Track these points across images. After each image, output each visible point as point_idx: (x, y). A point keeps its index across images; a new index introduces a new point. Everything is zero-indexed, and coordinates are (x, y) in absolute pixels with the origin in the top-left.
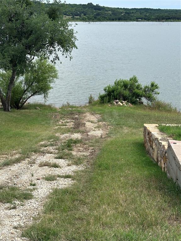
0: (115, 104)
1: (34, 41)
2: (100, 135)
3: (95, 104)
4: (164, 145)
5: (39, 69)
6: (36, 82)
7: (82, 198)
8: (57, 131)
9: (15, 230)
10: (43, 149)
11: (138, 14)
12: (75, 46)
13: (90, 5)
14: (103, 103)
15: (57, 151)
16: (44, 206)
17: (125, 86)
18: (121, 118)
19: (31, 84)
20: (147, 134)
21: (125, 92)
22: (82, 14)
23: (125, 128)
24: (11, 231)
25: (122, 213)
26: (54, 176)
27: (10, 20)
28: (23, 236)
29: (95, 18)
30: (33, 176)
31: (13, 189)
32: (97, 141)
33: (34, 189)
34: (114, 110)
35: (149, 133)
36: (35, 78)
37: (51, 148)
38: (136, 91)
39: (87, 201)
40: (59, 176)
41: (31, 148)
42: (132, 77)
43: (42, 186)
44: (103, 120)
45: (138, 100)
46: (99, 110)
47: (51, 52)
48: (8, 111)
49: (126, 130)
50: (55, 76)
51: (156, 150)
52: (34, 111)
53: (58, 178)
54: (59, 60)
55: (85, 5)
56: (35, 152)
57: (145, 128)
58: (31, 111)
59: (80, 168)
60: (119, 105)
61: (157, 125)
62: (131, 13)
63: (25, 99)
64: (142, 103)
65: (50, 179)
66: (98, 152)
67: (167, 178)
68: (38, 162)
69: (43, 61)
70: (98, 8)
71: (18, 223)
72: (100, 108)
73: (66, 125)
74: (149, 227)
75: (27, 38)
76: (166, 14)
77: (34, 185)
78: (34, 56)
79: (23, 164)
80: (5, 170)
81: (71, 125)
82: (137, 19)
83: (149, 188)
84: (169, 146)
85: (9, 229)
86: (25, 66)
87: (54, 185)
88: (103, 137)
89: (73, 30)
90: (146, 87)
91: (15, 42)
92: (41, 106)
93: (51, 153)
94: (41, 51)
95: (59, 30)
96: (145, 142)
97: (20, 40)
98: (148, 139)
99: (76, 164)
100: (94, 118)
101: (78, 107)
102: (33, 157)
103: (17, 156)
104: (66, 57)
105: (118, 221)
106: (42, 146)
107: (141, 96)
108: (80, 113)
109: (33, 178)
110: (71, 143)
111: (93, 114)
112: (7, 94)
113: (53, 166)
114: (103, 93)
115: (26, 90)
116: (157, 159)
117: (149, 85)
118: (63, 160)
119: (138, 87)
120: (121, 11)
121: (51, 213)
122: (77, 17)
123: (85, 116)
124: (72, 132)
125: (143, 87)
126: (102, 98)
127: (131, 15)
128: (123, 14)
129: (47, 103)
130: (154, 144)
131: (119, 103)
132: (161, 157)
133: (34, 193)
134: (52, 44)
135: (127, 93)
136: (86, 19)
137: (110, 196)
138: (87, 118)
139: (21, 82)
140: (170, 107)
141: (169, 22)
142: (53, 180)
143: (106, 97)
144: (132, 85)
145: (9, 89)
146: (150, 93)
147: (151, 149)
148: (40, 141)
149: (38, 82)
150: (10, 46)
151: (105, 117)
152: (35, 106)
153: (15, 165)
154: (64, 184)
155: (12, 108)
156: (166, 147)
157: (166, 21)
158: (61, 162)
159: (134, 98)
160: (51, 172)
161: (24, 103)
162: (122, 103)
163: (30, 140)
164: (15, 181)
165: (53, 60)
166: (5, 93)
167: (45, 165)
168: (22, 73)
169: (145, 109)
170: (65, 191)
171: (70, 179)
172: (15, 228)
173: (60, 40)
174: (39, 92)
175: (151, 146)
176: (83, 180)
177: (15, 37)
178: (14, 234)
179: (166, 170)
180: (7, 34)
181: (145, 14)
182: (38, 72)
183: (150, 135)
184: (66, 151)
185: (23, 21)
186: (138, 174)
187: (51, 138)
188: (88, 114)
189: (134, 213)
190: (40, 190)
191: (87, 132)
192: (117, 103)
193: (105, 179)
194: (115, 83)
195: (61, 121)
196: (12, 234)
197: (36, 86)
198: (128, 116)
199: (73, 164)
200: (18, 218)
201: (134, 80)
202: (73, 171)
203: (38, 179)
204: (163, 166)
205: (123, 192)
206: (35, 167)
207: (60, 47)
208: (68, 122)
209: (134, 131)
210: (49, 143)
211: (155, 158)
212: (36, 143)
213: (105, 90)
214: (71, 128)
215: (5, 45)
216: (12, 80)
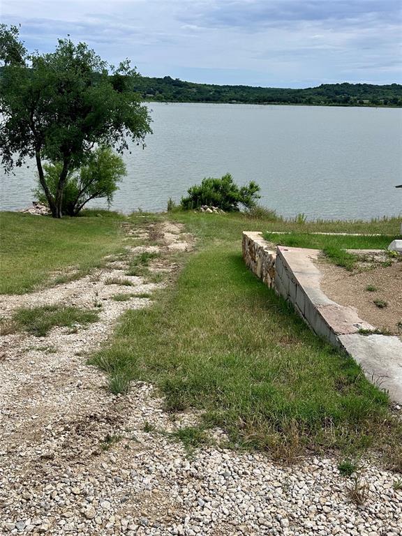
0: (203, 210)
1: (94, 120)
2: (184, 248)
3: (176, 211)
4: (271, 255)
5: (101, 161)
6: (96, 180)
7: (165, 320)
8: (126, 243)
9: (78, 357)
10: (108, 264)
11: (232, 94)
12: (149, 129)
13: (167, 79)
14: (187, 209)
15: (128, 267)
16: (114, 330)
17: (216, 186)
18: (211, 229)
19: (90, 182)
20: (247, 244)
21: (216, 194)
22: (157, 92)
23: (217, 240)
24: (73, 358)
25: (219, 336)
26: (126, 295)
27: (60, 91)
28: (88, 363)
29: (175, 97)
30: (97, 295)
31: (71, 310)
32: (180, 255)
33: (100, 311)
34: (202, 219)
35: (250, 242)
36: (94, 174)
37: (120, 263)
38: (230, 193)
39: (172, 323)
40: (132, 296)
41: (93, 262)
42: (224, 175)
43: (110, 307)
44: (188, 230)
45: (233, 205)
46: (182, 218)
47: (116, 138)
48: (59, 217)
49: (218, 242)
50: (123, 172)
51: (259, 263)
52: (95, 218)
53: (131, 298)
54: (127, 148)
55: (161, 79)
56: (98, 267)
57: (245, 237)
58: (90, 218)
59: (160, 286)
60: (208, 212)
61: (261, 233)
62: (222, 92)
63: (81, 203)
64: (238, 210)
65: (120, 298)
66: (182, 268)
67: (275, 296)
68: (104, 279)
69: (105, 151)
70: (177, 83)
71: (81, 349)
72: (183, 215)
73: (138, 237)
74: (255, 350)
75: (84, 117)
76: (269, 95)
77: (100, 306)
78: (94, 142)
79: (83, 282)
80: (59, 288)
81: (145, 236)
82: (230, 100)
83: (252, 307)
84: (279, 254)
85: (69, 356)
86: (82, 156)
87: (126, 305)
88: (188, 250)
89: (146, 107)
90: (243, 189)
91: (67, 122)
92: (104, 212)
93: (121, 269)
94: (104, 136)
95: (128, 107)
96: (245, 255)
97: (74, 119)
98: (248, 250)
99: (155, 281)
100: (175, 228)
101: (153, 215)
102: (97, 274)
103: (74, 272)
104: (138, 144)
105: (215, 345)
106: (108, 260)
107: (237, 201)
108: (156, 221)
109: (98, 298)
110: (147, 257)
111: (173, 223)
112: (57, 195)
113: (123, 284)
114: (187, 196)
115: (83, 190)
116: (262, 274)
117: (247, 186)
118: (137, 278)
119: (233, 189)
120: (209, 88)
121: (124, 337)
122: (149, 95)
123: (163, 226)
124: (147, 245)
125: (239, 188)
126: (185, 202)
127: (222, 94)
128: (211, 93)
129: (112, 209)
130: (257, 255)
131: (208, 209)
132: (266, 270)
133: (100, 315)
134: (118, 127)
135: (218, 196)
136: (162, 98)
137: (202, 317)
138: (166, 228)
139: (76, 180)
140: (274, 216)
141: (273, 106)
142: (125, 300)
143: (191, 201)
144: (225, 186)
145: (59, 188)
146: (249, 197)
147: (252, 262)
148: (104, 256)
149: (99, 179)
150: (60, 127)
151: (190, 226)
152: (95, 213)
153: (73, 282)
154: (139, 304)
155: (63, 214)
156: (274, 257)
157: (268, 104)
158: (134, 279)
159: (228, 203)
160: (121, 291)
161: (80, 208)
162: (212, 209)
163: (91, 254)
164: (74, 301)
165: (119, 149)
166: (53, 193)
167: (113, 283)
168: (78, 166)
169: (242, 218)
170: (142, 313)
171: (148, 299)
172: (78, 354)
173: (129, 120)
174: (100, 193)
175: (253, 259)
176: (165, 300)
177: (67, 115)
178: (76, 362)
179: (273, 286)
180: (56, 111)
181: (241, 93)
182: (99, 166)
183: (252, 244)
184: (140, 267)
185: (78, 93)
186: (237, 292)
187: (118, 252)
188: (167, 223)
189: (235, 335)
190: (108, 312)
191: (166, 245)
192: (205, 209)
193: (194, 298)
194: (203, 183)
195: (132, 231)
196: (74, 361)
197: (96, 185)
198: (221, 225)
199: (151, 282)
200: (80, 344)
201: (228, 179)
202: (150, 290)
203: (104, 299)
204: (269, 281)
205: (219, 312)
206: (99, 285)
207: (129, 130)
208: (141, 233)
209: (229, 243)
210: (117, 257)
211: (258, 273)
212: (100, 257)
213: (189, 192)
214: (146, 240)
215: (53, 126)
216: (63, 176)
